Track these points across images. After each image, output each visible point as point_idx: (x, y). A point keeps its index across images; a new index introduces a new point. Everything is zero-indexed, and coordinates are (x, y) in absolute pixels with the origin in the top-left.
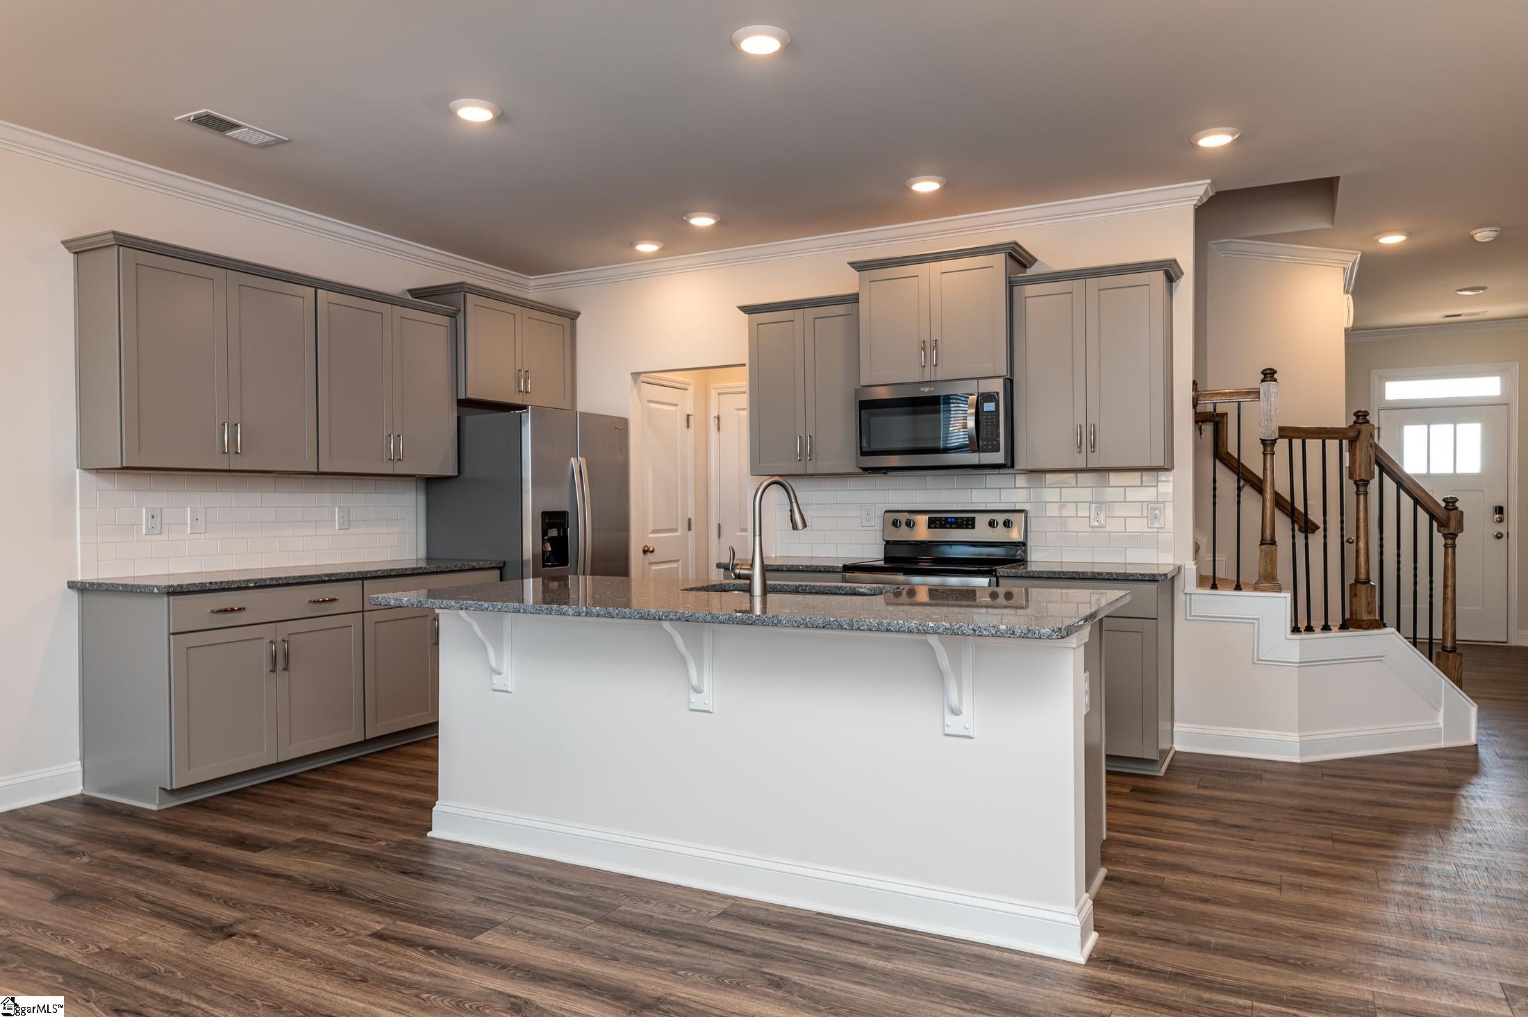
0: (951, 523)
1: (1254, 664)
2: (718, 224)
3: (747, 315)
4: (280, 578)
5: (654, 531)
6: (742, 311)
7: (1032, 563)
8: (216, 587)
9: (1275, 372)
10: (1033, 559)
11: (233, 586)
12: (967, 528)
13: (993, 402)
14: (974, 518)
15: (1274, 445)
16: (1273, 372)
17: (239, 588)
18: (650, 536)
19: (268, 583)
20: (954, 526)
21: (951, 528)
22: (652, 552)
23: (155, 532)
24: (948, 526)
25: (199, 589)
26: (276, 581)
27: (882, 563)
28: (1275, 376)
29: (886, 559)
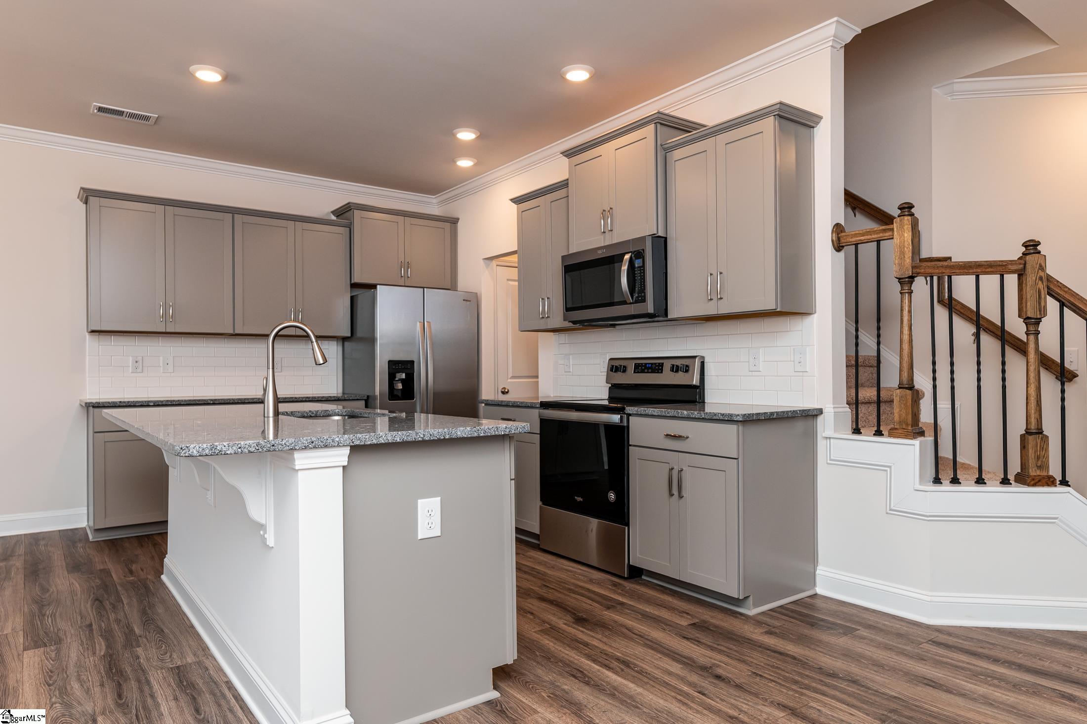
0: (649, 368)
1: (887, 513)
2: (478, 138)
3: (516, 205)
4: (174, 401)
5: (513, 377)
6: (513, 202)
7: (709, 404)
8: (125, 405)
9: (913, 207)
10: (709, 402)
11: (137, 405)
12: (658, 372)
13: (641, 258)
14: (663, 364)
15: (912, 283)
16: (910, 206)
17: (142, 406)
18: (509, 380)
19: (164, 403)
20: (650, 371)
21: (648, 372)
22: (507, 392)
23: (138, 371)
24: (646, 371)
25: (111, 405)
26: (171, 402)
27: (606, 403)
28: (913, 210)
29: (611, 399)
